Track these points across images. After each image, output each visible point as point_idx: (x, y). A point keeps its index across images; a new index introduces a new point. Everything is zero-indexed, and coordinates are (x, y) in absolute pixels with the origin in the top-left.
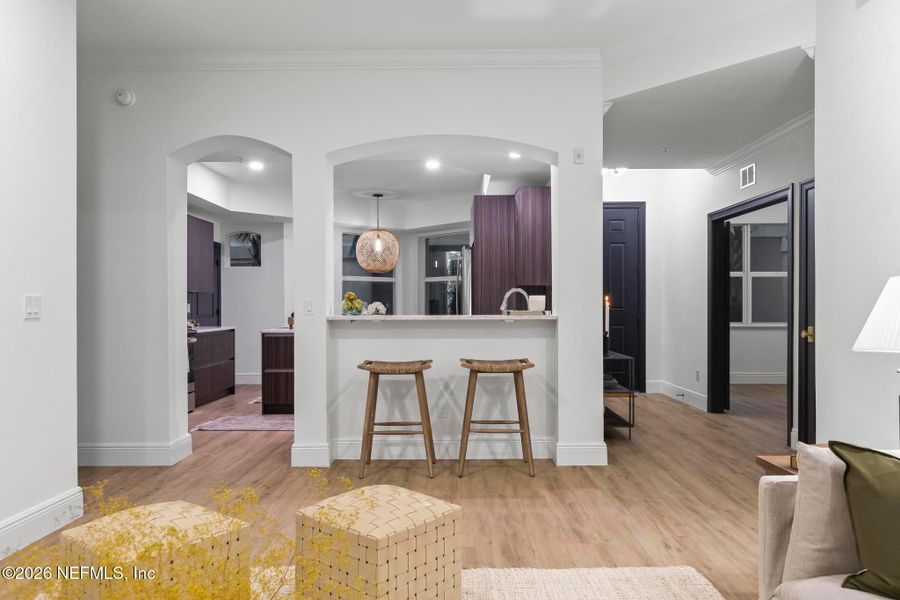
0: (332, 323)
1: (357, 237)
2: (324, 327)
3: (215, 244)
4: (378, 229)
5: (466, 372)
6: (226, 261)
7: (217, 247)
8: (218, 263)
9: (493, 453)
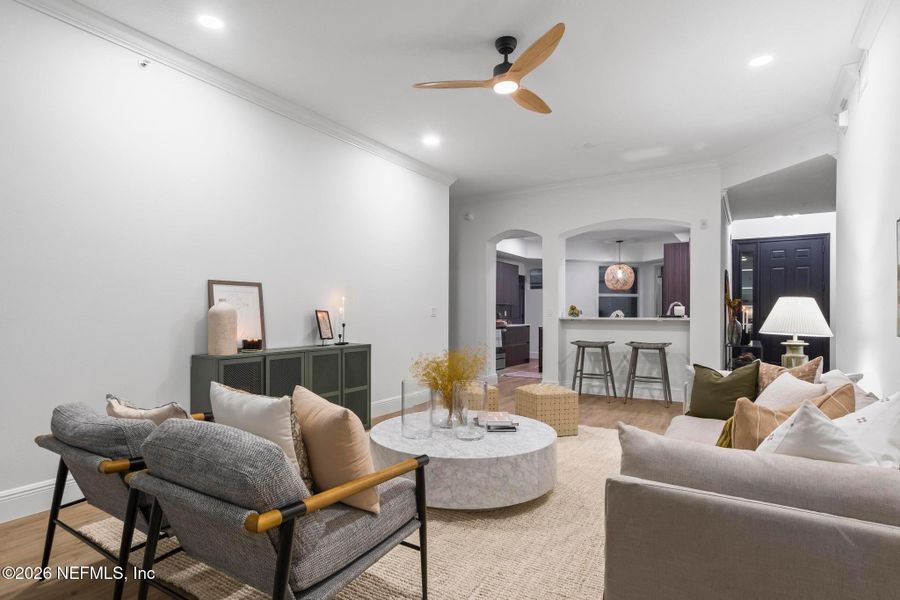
0: (563, 321)
1: (606, 268)
2: (557, 324)
3: (520, 277)
4: (620, 263)
5: (630, 349)
6: (527, 286)
7: (522, 279)
8: (522, 288)
9: (652, 396)
